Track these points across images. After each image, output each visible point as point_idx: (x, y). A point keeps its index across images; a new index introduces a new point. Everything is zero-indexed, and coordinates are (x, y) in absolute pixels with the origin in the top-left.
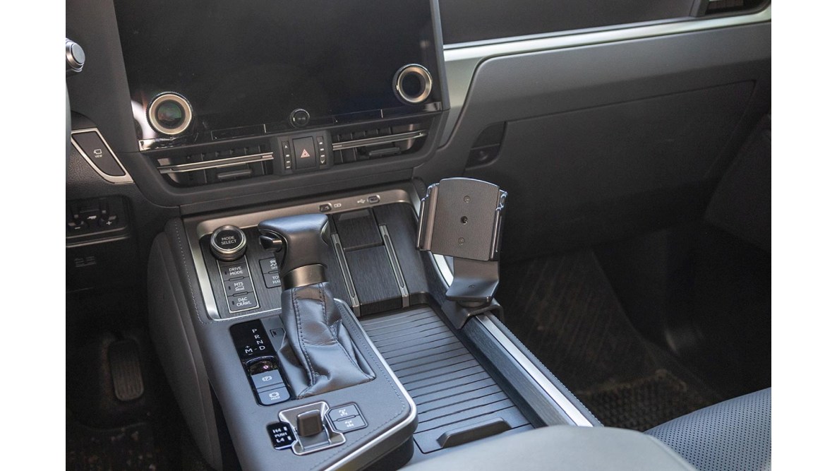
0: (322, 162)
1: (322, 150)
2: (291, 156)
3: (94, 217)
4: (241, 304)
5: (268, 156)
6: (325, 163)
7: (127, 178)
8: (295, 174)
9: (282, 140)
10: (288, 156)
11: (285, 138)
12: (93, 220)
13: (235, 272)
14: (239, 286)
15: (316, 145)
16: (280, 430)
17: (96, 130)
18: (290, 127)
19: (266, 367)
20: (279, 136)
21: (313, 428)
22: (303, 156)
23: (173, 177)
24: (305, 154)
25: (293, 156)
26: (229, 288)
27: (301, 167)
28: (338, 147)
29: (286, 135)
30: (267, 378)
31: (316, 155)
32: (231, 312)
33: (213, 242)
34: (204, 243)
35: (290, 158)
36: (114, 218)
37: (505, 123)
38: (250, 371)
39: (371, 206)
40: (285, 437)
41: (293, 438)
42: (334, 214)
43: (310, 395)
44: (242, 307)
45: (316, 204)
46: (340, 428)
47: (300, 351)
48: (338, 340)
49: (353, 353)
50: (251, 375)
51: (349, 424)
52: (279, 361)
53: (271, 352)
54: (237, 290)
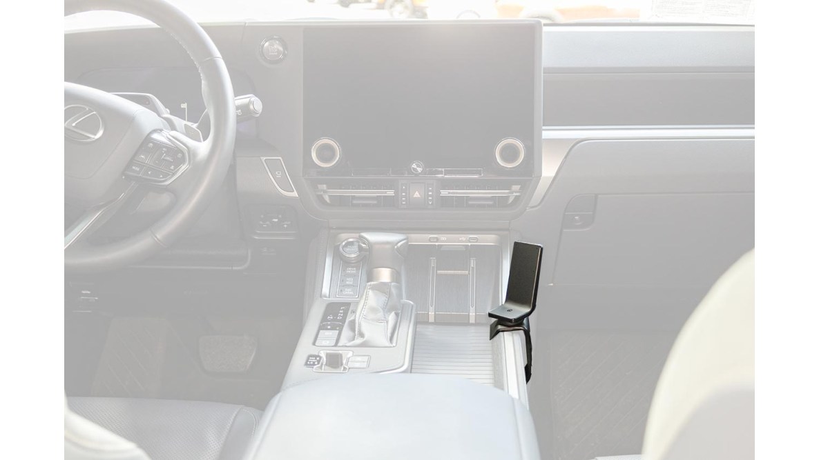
0: (430, 203)
1: (430, 193)
2: (406, 194)
3: (276, 220)
5: (391, 193)
6: (432, 204)
7: (295, 194)
8: (408, 209)
9: (403, 182)
10: (404, 194)
11: (405, 182)
12: (276, 222)
13: (350, 271)
14: (349, 281)
15: (427, 190)
16: (314, 358)
17: (281, 158)
19: (329, 327)
20: (401, 179)
21: (335, 361)
22: (415, 196)
23: (327, 198)
24: (417, 195)
25: (408, 196)
26: (343, 280)
27: (413, 205)
28: (444, 193)
29: (406, 179)
30: (328, 333)
31: (426, 196)
32: (337, 296)
33: (341, 249)
34: (336, 249)
35: (405, 196)
36: (289, 223)
38: (322, 327)
39: (470, 244)
40: (314, 362)
41: (318, 364)
42: (438, 245)
43: (346, 346)
44: (346, 295)
45: (427, 235)
46: (350, 365)
47: (357, 321)
48: (387, 322)
49: (390, 331)
50: (322, 329)
51: (357, 365)
52: (343, 326)
53: (343, 321)
54: (347, 283)
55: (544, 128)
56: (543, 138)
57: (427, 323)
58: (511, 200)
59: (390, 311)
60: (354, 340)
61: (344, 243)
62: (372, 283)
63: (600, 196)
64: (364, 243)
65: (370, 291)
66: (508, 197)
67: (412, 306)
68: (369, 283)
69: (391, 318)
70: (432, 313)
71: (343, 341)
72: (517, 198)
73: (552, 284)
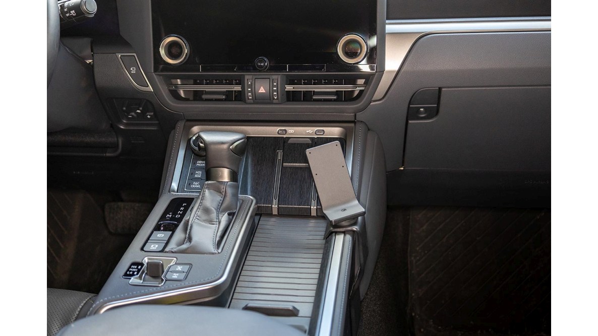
0: (276, 98)
1: (275, 89)
2: (252, 90)
3: (139, 111)
4: (194, 186)
5: (238, 88)
6: (277, 99)
8: (254, 103)
9: (248, 78)
10: (249, 89)
11: (250, 77)
12: (139, 113)
13: (200, 163)
14: (198, 174)
15: (271, 85)
16: (136, 267)
17: (135, 54)
18: (256, 69)
20: (247, 75)
21: (156, 271)
22: (260, 91)
24: (262, 90)
25: (253, 91)
26: (192, 174)
27: (259, 100)
28: (289, 88)
29: (251, 75)
30: (161, 235)
31: (271, 91)
32: (185, 190)
33: (191, 141)
34: (188, 142)
35: (251, 92)
36: (152, 114)
37: (440, 89)
38: (157, 228)
39: (316, 136)
40: (134, 272)
41: (137, 274)
42: (286, 137)
43: (173, 252)
44: (194, 188)
45: (275, 128)
46: (168, 277)
47: (190, 223)
48: (220, 223)
49: (219, 234)
50: (155, 230)
51: (175, 276)
52: (178, 225)
53: (180, 220)
54: (196, 176)
55: (387, 21)
56: (386, 32)
57: (270, 215)
58: (356, 93)
59: (224, 211)
60: (184, 244)
61: (194, 138)
62: (210, 182)
63: (443, 89)
64: (202, 143)
65: (207, 190)
66: (353, 92)
67: (252, 201)
68: (207, 182)
69: (224, 218)
70: (275, 206)
71: (172, 246)
72: (361, 92)
73: (402, 169)
